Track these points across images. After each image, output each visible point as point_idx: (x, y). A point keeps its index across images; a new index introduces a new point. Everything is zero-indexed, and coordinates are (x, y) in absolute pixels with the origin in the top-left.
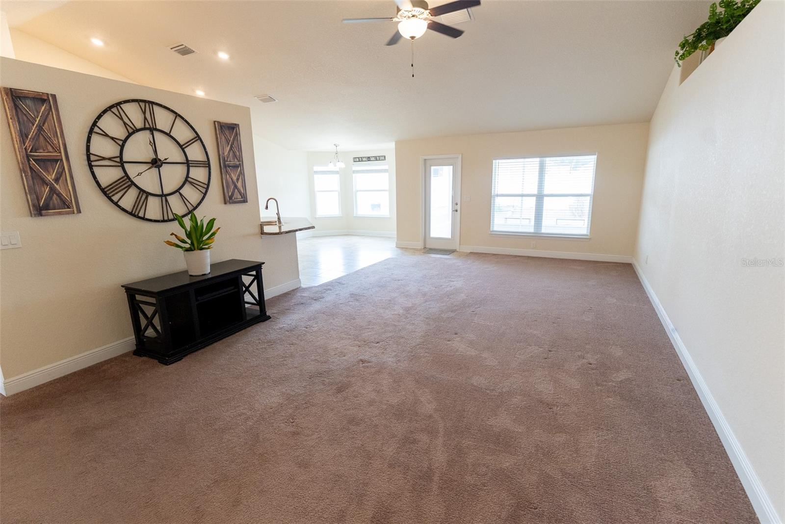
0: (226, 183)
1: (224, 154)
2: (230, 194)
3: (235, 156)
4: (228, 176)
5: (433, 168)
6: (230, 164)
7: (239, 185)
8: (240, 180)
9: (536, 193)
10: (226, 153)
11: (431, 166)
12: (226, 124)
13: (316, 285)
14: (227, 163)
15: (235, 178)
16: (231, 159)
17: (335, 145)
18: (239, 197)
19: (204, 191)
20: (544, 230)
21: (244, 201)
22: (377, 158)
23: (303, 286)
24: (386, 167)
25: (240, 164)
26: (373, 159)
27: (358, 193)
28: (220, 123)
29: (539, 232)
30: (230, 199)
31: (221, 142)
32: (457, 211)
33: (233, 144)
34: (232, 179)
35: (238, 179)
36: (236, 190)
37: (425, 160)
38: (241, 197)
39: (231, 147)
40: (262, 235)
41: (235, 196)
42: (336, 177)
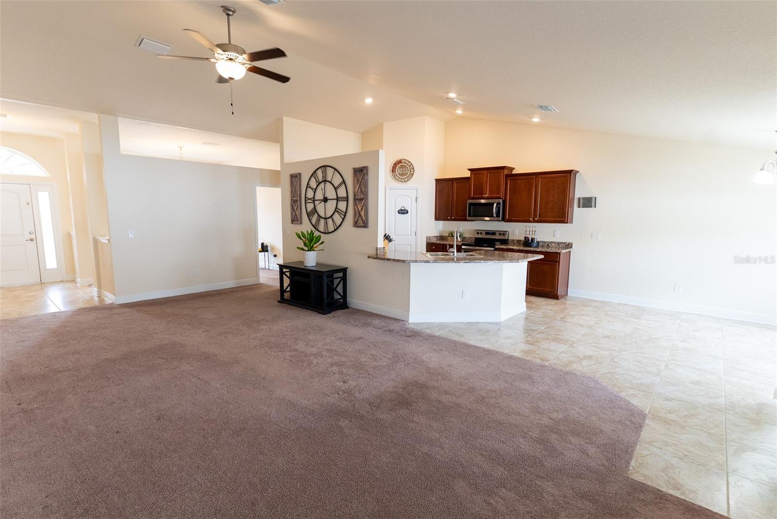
0: (354, 212)
2: (356, 220)
3: (362, 192)
4: (356, 207)
6: (358, 197)
7: (362, 213)
10: (357, 190)
15: (360, 209)
16: (359, 194)
18: (362, 223)
19: (343, 217)
21: (365, 226)
23: (410, 322)
25: (364, 197)
30: (356, 224)
31: (354, 182)
35: (362, 209)
36: (360, 218)
39: (360, 185)
41: (359, 222)
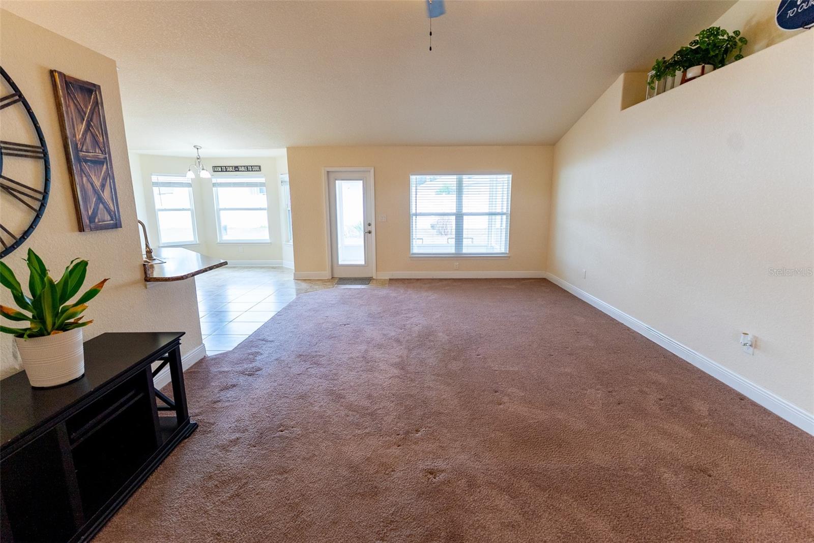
0: (81, 191)
1: (74, 136)
2: (90, 213)
3: (96, 142)
4: (85, 179)
5: (337, 182)
6: (87, 156)
8: (107, 188)
9: (455, 211)
10: (79, 136)
11: (336, 180)
12: (77, 80)
13: (231, 349)
14: (81, 154)
15: (97, 184)
16: (90, 148)
17: (194, 146)
18: (107, 217)
19: (36, 205)
20: (465, 250)
21: (117, 225)
22: (248, 169)
23: (210, 353)
24: (263, 180)
25: (105, 158)
26: (243, 169)
27: (222, 212)
28: (65, 75)
29: (460, 252)
30: (90, 222)
31: (67, 112)
32: (370, 232)
33: (91, 120)
34: (92, 184)
35: (103, 186)
36: (101, 206)
37: (328, 172)
38: (109, 218)
39: (88, 126)
40: (148, 283)
41: (99, 215)
42: (187, 191)
